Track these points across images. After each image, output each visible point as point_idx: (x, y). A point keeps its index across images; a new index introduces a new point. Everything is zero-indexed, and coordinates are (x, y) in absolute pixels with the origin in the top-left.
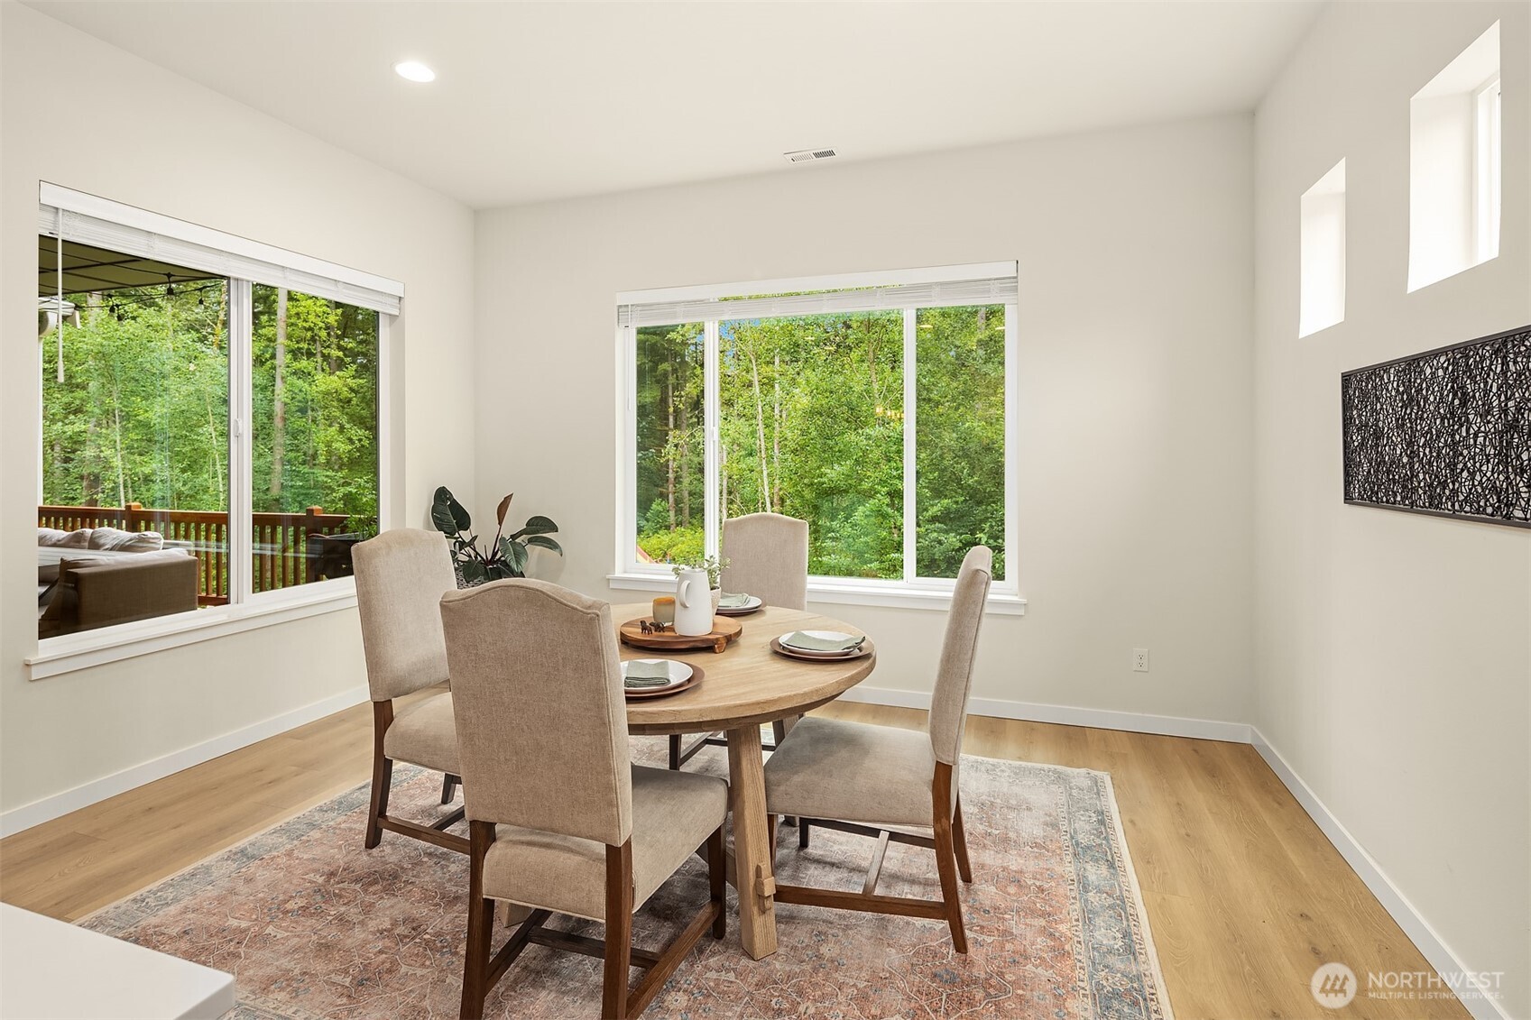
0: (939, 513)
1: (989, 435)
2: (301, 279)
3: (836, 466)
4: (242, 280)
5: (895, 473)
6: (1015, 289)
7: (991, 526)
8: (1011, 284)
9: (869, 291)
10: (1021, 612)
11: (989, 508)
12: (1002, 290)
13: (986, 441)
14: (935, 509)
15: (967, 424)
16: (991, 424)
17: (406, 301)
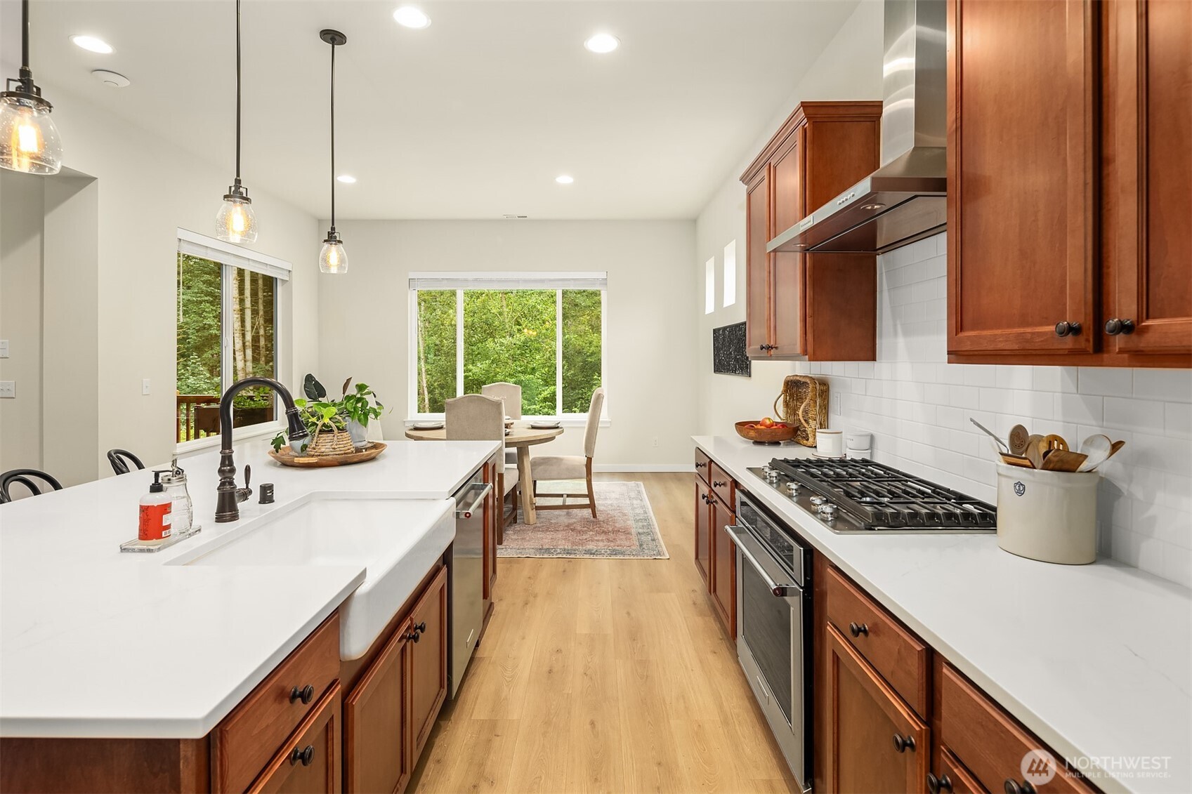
0: (548, 396)
1: (581, 343)
2: (257, 265)
3: (479, 364)
4: (229, 266)
5: (519, 369)
6: (606, 284)
7: (582, 403)
8: (604, 282)
9: (542, 281)
10: (609, 425)
11: (580, 391)
12: (600, 284)
13: (578, 347)
14: (546, 393)
15: (567, 336)
16: (581, 336)
17: (294, 273)
